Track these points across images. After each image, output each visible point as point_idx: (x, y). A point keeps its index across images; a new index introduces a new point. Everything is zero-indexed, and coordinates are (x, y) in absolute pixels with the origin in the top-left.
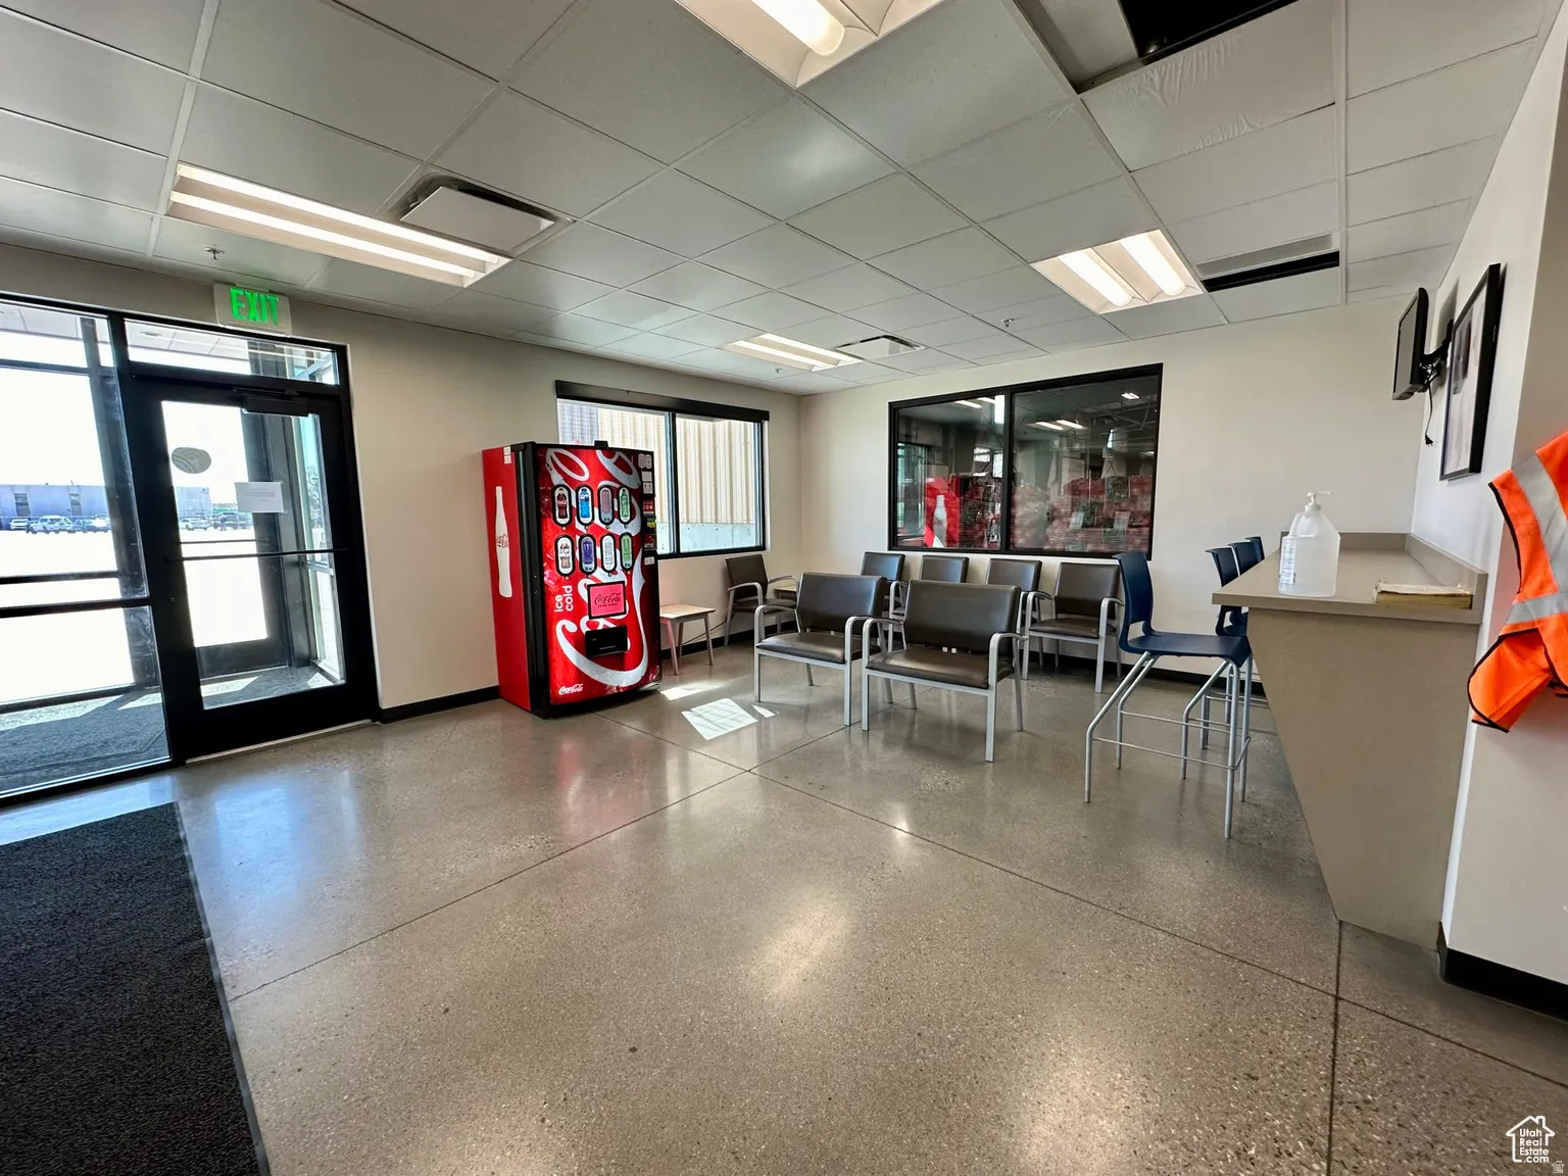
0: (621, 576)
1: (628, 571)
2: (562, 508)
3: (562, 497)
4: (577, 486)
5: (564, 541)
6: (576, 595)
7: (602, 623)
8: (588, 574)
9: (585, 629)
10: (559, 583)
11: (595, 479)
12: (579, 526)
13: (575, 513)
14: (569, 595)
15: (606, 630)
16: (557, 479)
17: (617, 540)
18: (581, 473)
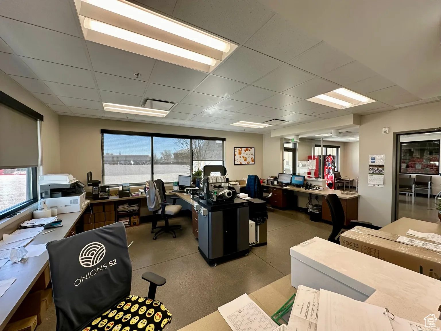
0: (332, 175)
1: (333, 174)
2: (327, 164)
3: (327, 163)
4: (329, 161)
5: (327, 169)
6: (328, 178)
7: (330, 182)
8: (329, 174)
9: (328, 183)
10: (326, 175)
11: (331, 160)
12: (329, 167)
13: (328, 165)
14: (327, 177)
15: (331, 183)
16: (327, 160)
17: (332, 169)
18: (329, 159)
